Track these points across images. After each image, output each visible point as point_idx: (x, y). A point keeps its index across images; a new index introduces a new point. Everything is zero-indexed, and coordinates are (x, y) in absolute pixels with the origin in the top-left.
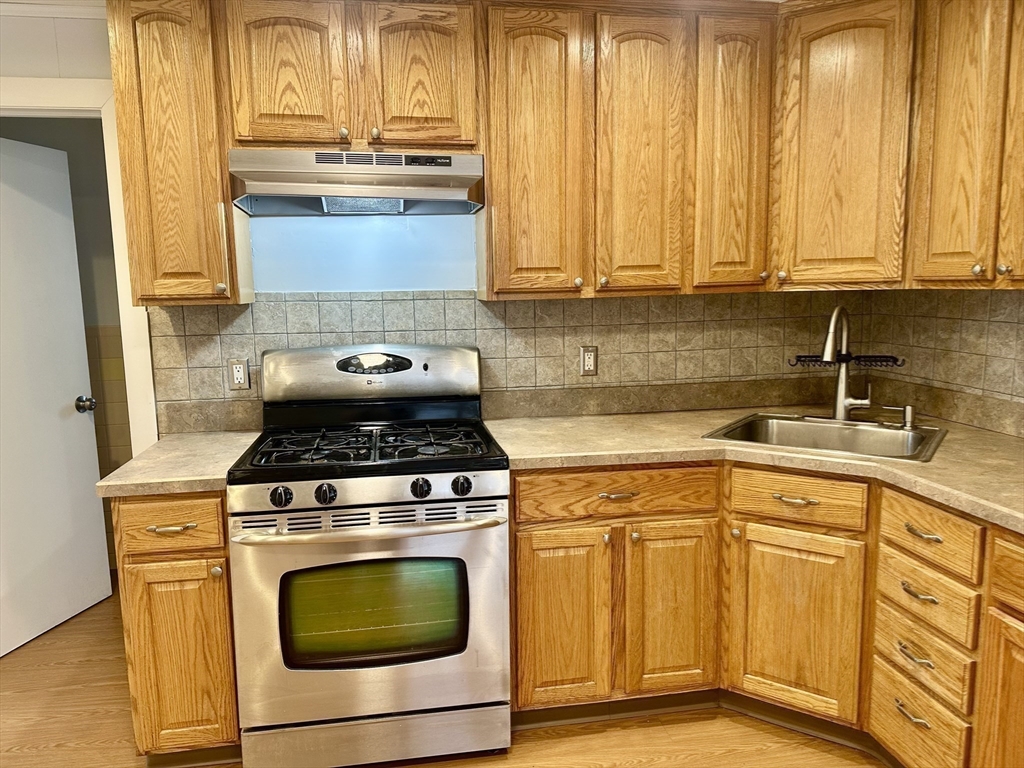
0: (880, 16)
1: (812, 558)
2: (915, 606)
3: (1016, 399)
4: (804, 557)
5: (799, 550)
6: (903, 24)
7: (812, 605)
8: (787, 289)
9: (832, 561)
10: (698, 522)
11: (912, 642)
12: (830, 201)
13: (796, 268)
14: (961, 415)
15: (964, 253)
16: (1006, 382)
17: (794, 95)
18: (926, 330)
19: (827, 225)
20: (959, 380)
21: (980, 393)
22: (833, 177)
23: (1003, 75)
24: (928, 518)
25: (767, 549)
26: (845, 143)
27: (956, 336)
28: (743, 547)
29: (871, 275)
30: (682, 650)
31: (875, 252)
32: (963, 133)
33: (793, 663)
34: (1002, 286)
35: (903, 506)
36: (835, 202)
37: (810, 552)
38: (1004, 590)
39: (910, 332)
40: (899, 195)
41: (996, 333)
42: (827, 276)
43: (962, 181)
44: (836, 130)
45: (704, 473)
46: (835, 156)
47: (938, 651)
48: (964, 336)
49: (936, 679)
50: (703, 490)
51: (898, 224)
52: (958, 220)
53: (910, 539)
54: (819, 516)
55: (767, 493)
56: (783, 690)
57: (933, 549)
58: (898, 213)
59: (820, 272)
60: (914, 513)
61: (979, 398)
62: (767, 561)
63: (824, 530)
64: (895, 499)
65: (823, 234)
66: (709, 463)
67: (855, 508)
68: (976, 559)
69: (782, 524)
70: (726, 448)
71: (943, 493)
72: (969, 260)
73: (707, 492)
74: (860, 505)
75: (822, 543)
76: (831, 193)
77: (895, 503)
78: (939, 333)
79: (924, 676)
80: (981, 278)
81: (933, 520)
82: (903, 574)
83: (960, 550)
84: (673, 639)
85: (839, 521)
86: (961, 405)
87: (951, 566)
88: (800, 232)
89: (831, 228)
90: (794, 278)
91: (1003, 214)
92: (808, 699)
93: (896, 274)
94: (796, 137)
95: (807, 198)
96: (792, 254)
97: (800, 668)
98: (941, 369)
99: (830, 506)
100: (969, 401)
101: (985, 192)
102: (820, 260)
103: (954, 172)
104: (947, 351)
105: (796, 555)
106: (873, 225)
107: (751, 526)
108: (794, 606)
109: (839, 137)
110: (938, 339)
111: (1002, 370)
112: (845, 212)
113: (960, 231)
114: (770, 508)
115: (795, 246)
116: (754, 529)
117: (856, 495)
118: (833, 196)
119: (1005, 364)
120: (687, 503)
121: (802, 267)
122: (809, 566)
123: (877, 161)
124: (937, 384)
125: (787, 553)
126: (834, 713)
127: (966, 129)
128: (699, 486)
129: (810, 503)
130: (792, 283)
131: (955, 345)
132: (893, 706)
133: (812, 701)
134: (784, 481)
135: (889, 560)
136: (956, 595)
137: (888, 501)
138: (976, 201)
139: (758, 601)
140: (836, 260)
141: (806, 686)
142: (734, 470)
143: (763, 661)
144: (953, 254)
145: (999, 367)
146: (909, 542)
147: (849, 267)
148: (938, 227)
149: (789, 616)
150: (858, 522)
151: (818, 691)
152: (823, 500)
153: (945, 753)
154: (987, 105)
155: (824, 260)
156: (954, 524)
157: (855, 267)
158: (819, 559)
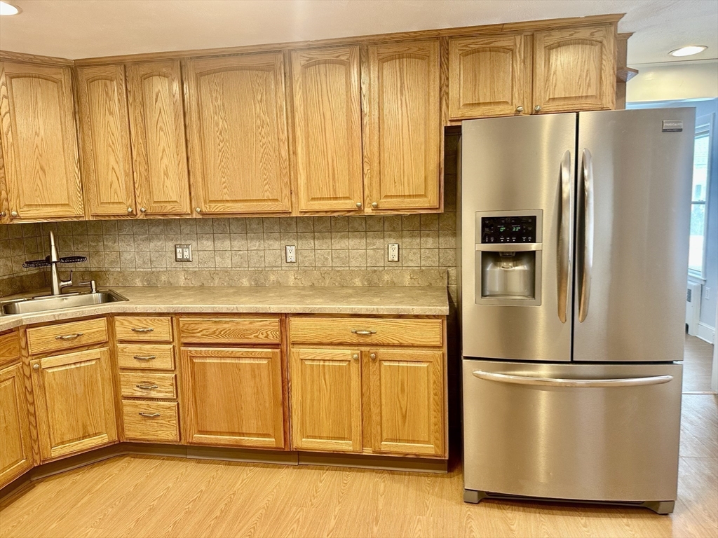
0: (53, 76)
1: (83, 365)
2: (144, 365)
3: (138, 270)
4: (78, 365)
5: (74, 364)
6: (66, 84)
7: (87, 390)
8: (16, 222)
9: (94, 362)
10: (12, 368)
11: (144, 382)
12: (38, 172)
13: (21, 210)
14: (112, 282)
15: (120, 203)
16: (132, 262)
17: (6, 107)
18: (81, 242)
19: (38, 185)
20: (106, 265)
21: (119, 270)
22: (38, 158)
23: (127, 124)
24: (144, 322)
25: (55, 370)
26: (42, 140)
27: (101, 244)
28: (40, 374)
29: (68, 213)
30: (13, 452)
31: (69, 201)
32: (111, 147)
33: (80, 427)
34: (141, 218)
35: (129, 321)
36: (41, 172)
37: (81, 362)
38: (186, 337)
39: (71, 244)
40: (77, 172)
41: (123, 240)
42: (42, 214)
43: (113, 168)
44: (36, 132)
45: (12, 336)
46: (37, 146)
47: (159, 378)
48: (105, 243)
49: (160, 392)
50: (12, 347)
51: (79, 187)
52: (114, 186)
53: (135, 335)
54: (84, 341)
55: (52, 338)
56: (77, 444)
57: (149, 335)
58: (78, 181)
59: (37, 212)
60: (136, 322)
61: (120, 272)
62: (57, 376)
63: (86, 348)
64: (124, 320)
65: (36, 190)
66: (11, 331)
67: (102, 331)
68: (171, 331)
69: (62, 353)
70: (23, 318)
71: (152, 308)
72: (122, 206)
73: (15, 348)
74: (104, 329)
75: (87, 355)
76: (38, 167)
77: (124, 321)
78: (90, 243)
79: (154, 394)
80: (131, 214)
81: (147, 322)
82: (133, 353)
83: (162, 329)
84: (7, 447)
85: (95, 340)
86: (111, 277)
87: (159, 339)
88: (20, 188)
89: (40, 185)
90: (21, 215)
91: (136, 186)
92: (90, 442)
93: (81, 213)
94: (10, 132)
95: (23, 169)
96: (18, 202)
97: (84, 427)
98: (95, 261)
99: (89, 334)
100: (115, 275)
101: (127, 175)
102: (36, 205)
103: (108, 165)
104: (97, 252)
105: (73, 366)
106: (65, 187)
107: (44, 360)
108: (77, 395)
109: (38, 136)
110: (90, 246)
111: (129, 257)
112: (48, 179)
113: (116, 192)
114: (55, 345)
115: (18, 196)
116: (46, 361)
117: (101, 324)
118: (40, 169)
119: (130, 254)
120: (5, 358)
121: (25, 209)
122: (82, 370)
123: (62, 153)
124: (93, 270)
125: (68, 367)
126: (106, 441)
127: (111, 144)
128: (10, 346)
129: (78, 335)
130: (21, 219)
131: (101, 248)
132: (140, 418)
133: (94, 441)
134: (61, 328)
135: (125, 350)
136: (164, 350)
137: (120, 321)
138: (122, 178)
139: (54, 402)
140: (46, 205)
141: (89, 435)
142: (28, 330)
143: (62, 434)
144: (114, 203)
145: (127, 256)
146: (135, 337)
147: (54, 209)
148: (103, 190)
149: (74, 401)
150: (104, 337)
151: (96, 434)
152: (84, 332)
153: (169, 421)
154: (122, 136)
155: (39, 205)
156: (158, 320)
157: (59, 209)
158: (87, 364)
